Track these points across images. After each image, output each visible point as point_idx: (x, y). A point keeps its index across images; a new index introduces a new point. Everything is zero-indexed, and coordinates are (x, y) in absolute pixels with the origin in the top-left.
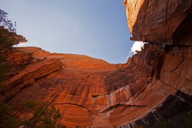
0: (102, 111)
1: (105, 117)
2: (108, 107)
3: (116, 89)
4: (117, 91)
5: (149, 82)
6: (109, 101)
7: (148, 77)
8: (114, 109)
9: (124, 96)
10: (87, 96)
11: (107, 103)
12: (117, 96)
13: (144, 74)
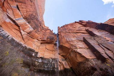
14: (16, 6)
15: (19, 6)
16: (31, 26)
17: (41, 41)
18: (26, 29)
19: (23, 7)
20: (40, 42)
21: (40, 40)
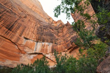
0: (29, 53)
1: (29, 58)
2: (34, 52)
3: (43, 41)
4: (43, 43)
5: (64, 51)
6: (36, 48)
7: (66, 48)
8: (37, 55)
9: (46, 50)
10: (20, 36)
11: (34, 48)
12: (42, 47)
13: (65, 45)
14: (24, 40)
15: (26, 37)
16: (47, 42)
17: (68, 50)
18: (47, 49)
19: (27, 33)
20: (68, 52)
21: (66, 49)
